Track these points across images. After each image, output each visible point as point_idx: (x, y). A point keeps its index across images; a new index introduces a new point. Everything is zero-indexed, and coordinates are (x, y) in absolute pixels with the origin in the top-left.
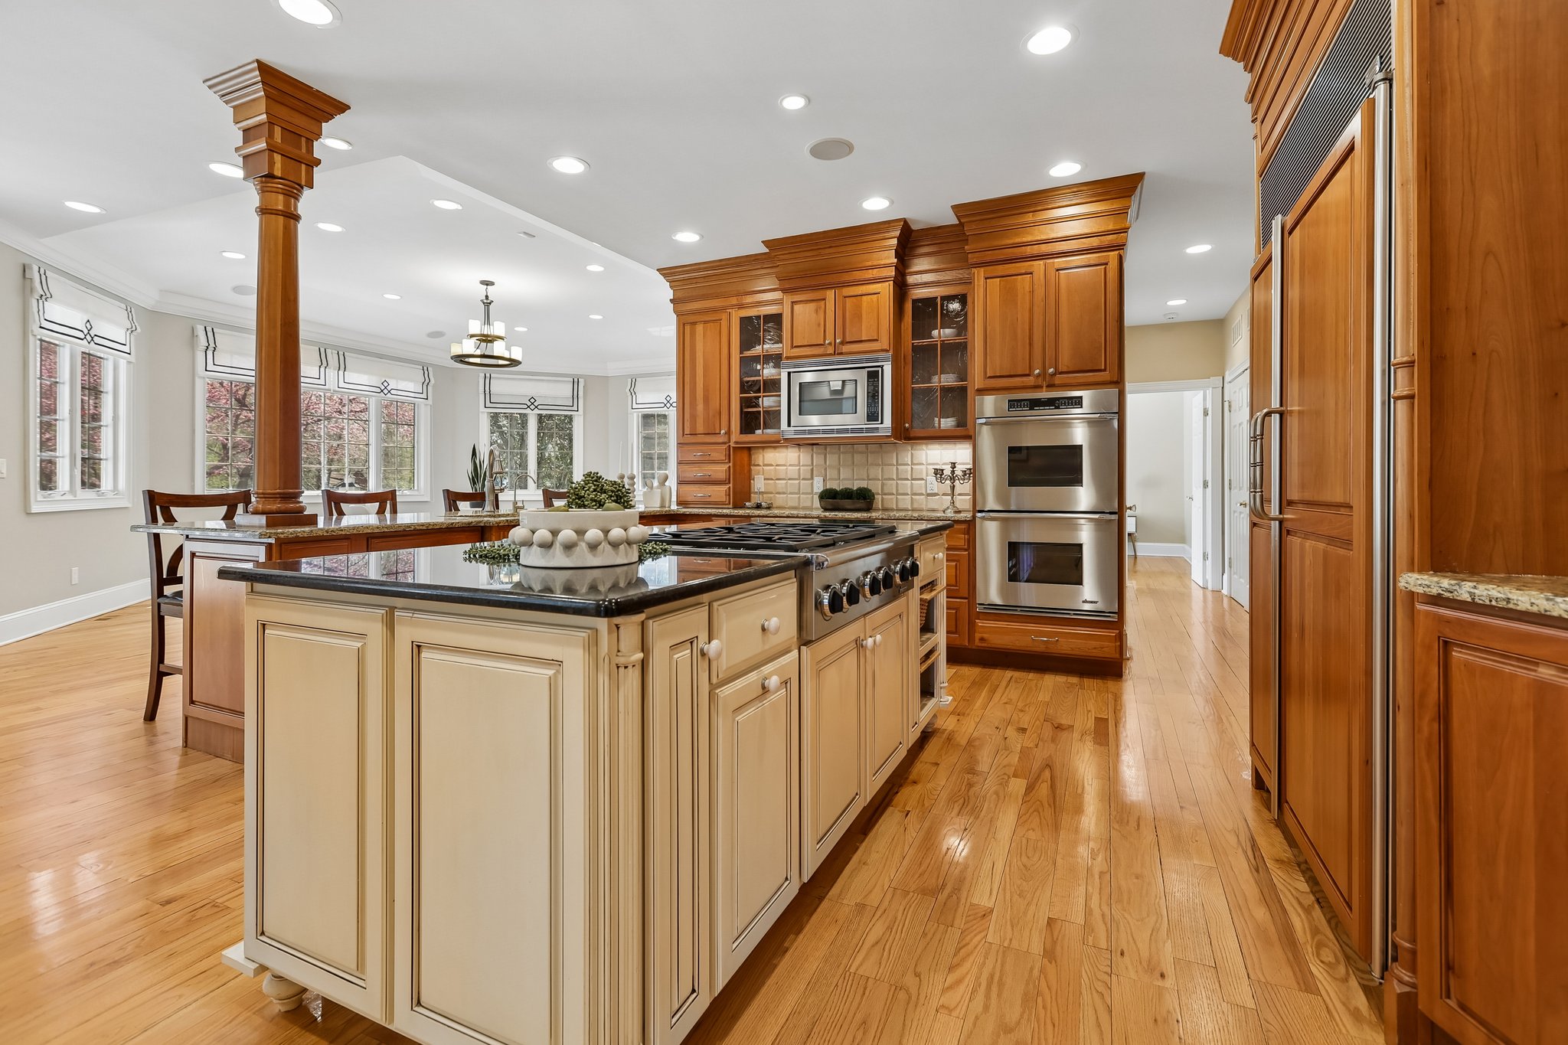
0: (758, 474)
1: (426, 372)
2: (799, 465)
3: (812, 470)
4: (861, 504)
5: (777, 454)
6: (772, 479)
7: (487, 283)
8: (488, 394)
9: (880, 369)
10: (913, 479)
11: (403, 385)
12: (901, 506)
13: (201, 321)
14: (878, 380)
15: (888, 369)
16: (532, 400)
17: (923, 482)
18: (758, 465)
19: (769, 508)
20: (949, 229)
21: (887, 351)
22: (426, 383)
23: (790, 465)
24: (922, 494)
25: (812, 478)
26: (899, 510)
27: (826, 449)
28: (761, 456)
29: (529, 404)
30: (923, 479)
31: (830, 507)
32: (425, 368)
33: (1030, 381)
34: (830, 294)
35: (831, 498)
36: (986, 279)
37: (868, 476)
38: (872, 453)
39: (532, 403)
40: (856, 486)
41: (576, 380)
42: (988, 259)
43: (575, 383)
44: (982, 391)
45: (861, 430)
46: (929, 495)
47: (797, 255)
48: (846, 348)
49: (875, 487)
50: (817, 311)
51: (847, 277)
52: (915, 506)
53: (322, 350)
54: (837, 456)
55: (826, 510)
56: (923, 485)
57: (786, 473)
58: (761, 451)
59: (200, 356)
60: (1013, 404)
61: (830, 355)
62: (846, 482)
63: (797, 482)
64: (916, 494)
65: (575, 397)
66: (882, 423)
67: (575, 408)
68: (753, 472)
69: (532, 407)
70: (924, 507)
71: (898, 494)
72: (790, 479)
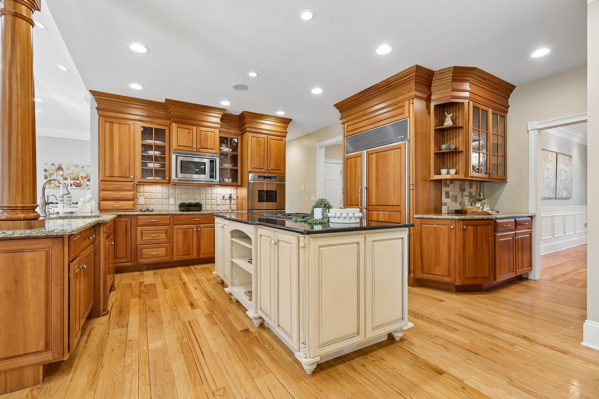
0: (141, 196)
2: (162, 193)
3: (169, 195)
4: (197, 208)
5: (151, 188)
6: (148, 199)
9: (215, 160)
10: (212, 199)
12: (207, 209)
14: (214, 164)
15: (218, 160)
17: (215, 200)
18: (140, 192)
19: (152, 211)
23: (158, 193)
24: (215, 205)
25: (169, 198)
26: (206, 211)
27: (175, 187)
28: (142, 188)
33: (263, 171)
34: (194, 128)
35: (185, 207)
36: (252, 137)
37: (194, 198)
38: (195, 189)
40: (193, 202)
42: (252, 131)
44: (250, 172)
45: (207, 181)
46: (217, 205)
48: (201, 150)
50: (189, 133)
51: (201, 123)
52: (213, 209)
54: (181, 190)
56: (215, 202)
57: (156, 196)
58: (142, 186)
60: (259, 177)
61: (195, 151)
62: (184, 200)
63: (162, 200)
64: (213, 205)
66: (216, 179)
68: (138, 195)
70: (216, 209)
71: (206, 205)
72: (158, 199)
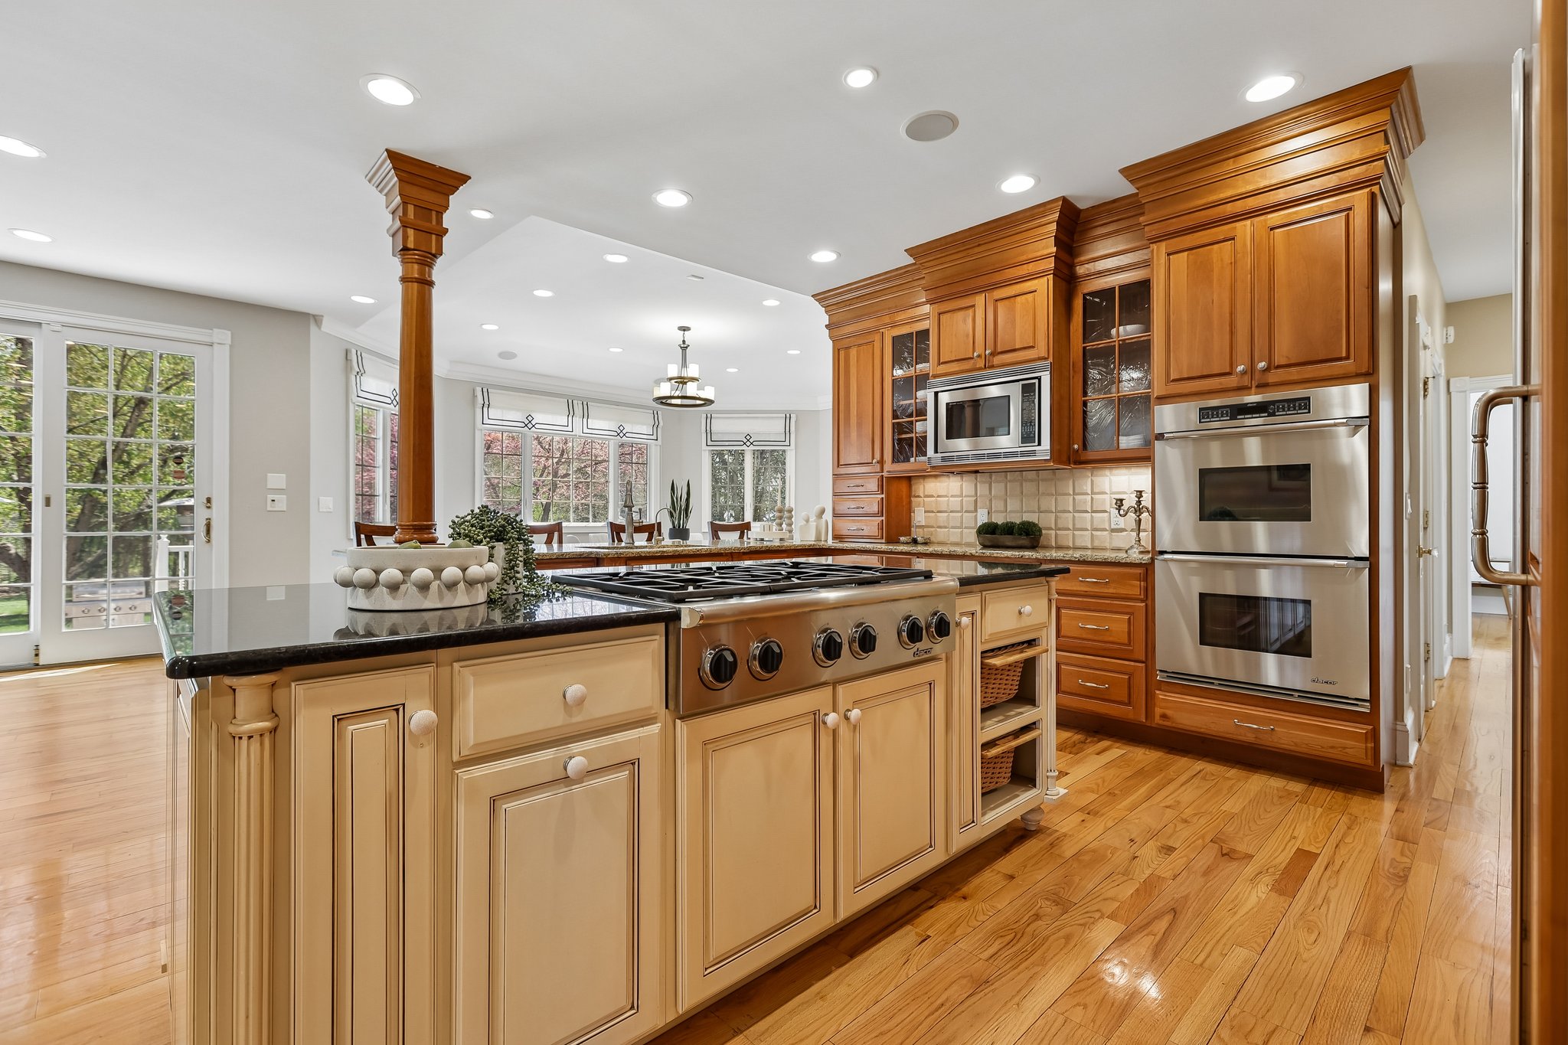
0: (919, 506)
1: (656, 416)
2: (961, 496)
3: (976, 501)
4: (1024, 541)
5: (938, 484)
6: (933, 512)
7: (684, 329)
8: (709, 432)
9: (1036, 381)
10: (1093, 512)
11: (638, 429)
12: (1078, 543)
13: (479, 384)
14: (1035, 394)
15: (1046, 380)
16: (748, 437)
17: (1106, 514)
18: (919, 496)
19: (925, 544)
20: (1128, 201)
21: (1045, 359)
22: (656, 426)
23: (952, 496)
24: (1105, 530)
25: (976, 510)
26: (1076, 548)
27: (991, 478)
28: (921, 487)
29: (745, 440)
30: (1105, 511)
31: (989, 544)
32: (655, 412)
33: (1231, 381)
34: (979, 300)
35: (990, 533)
36: (1169, 255)
37: (1039, 508)
38: (1043, 480)
39: (748, 440)
40: (1020, 519)
41: (788, 416)
42: (1172, 229)
43: (788, 418)
44: (1163, 399)
45: (1014, 454)
46: (1113, 531)
47: (943, 260)
48: (997, 360)
49: (1044, 521)
50: (965, 320)
51: (998, 277)
52: (1097, 543)
53: (570, 401)
54: (1003, 485)
55: (985, 547)
56: (1107, 519)
57: (948, 505)
58: (921, 481)
59: (479, 411)
60: (1205, 413)
61: (980, 369)
62: (1013, 515)
63: (960, 514)
64: (1097, 530)
65: (787, 432)
66: (1039, 444)
67: (787, 443)
68: (913, 504)
69: (748, 443)
70: (1107, 545)
71: (1075, 529)
72: (951, 512)
